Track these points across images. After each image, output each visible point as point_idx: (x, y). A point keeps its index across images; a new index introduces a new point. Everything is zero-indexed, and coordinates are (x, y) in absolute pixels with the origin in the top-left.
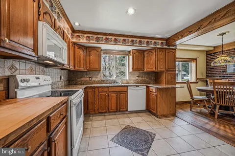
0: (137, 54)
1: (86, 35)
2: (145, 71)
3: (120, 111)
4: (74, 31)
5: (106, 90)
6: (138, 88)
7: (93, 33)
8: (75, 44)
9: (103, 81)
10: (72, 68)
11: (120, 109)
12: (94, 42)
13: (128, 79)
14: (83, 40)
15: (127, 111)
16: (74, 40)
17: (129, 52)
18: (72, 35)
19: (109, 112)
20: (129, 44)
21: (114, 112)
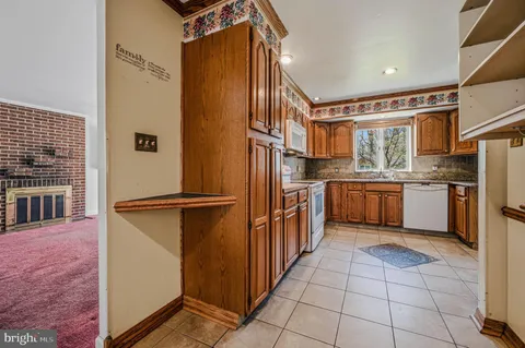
0: (429, 120)
1: (328, 108)
2: (452, 153)
3: (386, 225)
4: (313, 105)
5: (360, 187)
6: (427, 187)
7: (340, 103)
8: (314, 122)
9: (359, 173)
10: (310, 156)
11: (386, 222)
12: (341, 115)
13: (410, 170)
14: (325, 116)
15: (401, 226)
16: (314, 118)
17: (413, 117)
18: (311, 112)
19: (367, 224)
20: (407, 107)
21: (374, 225)
